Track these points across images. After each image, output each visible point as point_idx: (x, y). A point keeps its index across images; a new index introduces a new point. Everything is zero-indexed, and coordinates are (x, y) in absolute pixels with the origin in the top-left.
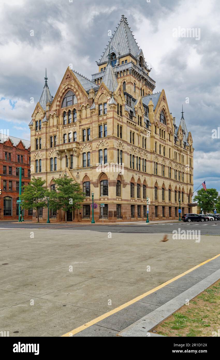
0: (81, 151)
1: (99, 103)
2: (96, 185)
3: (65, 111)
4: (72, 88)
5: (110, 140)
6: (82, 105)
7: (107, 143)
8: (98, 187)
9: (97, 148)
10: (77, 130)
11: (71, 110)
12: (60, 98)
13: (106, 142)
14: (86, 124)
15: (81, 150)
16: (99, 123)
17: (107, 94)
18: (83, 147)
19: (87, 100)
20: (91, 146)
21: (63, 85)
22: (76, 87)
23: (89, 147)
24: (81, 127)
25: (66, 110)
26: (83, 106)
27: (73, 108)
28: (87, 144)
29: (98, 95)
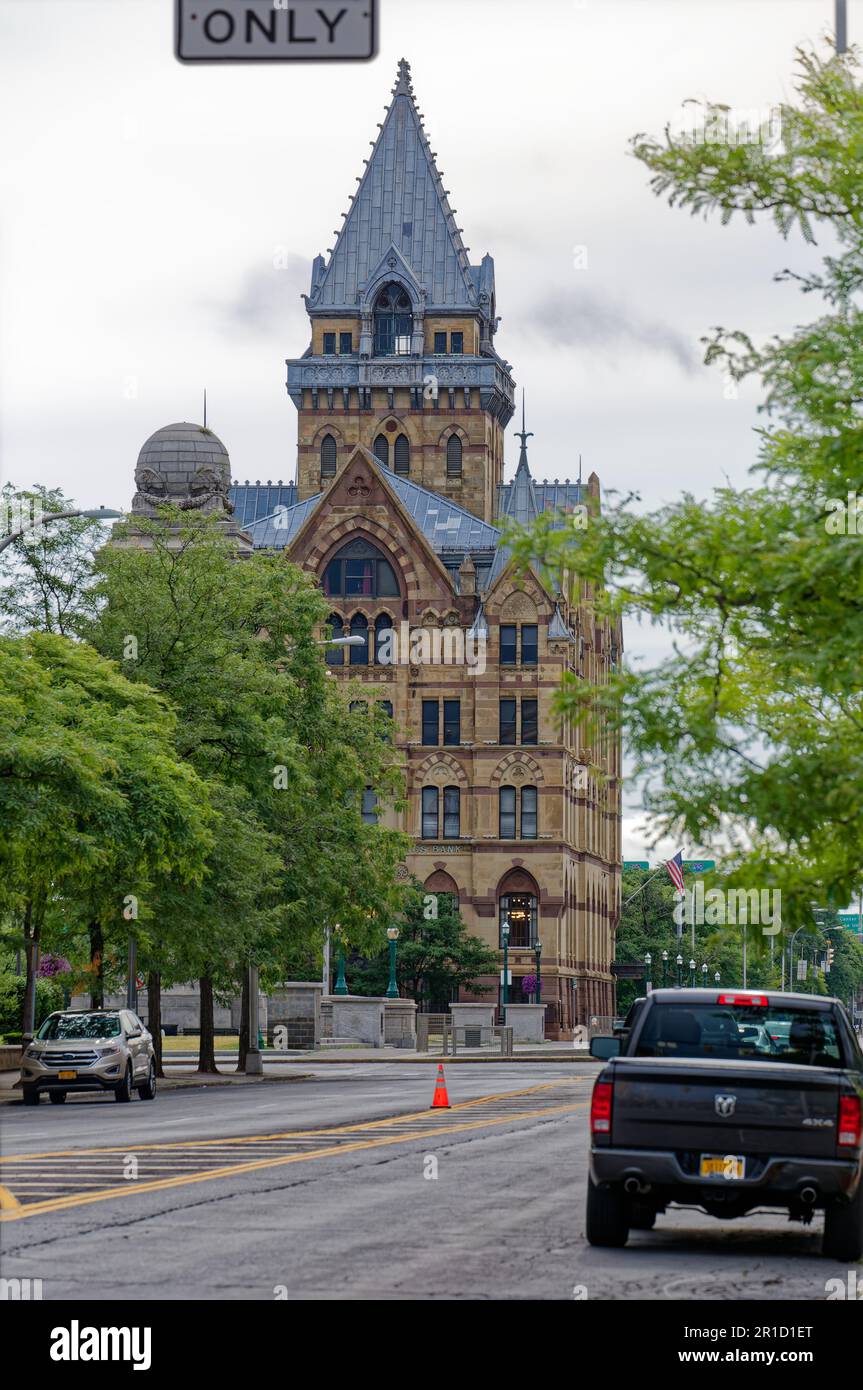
0: (419, 779)
1: (502, 621)
2: (487, 909)
3: (340, 612)
4: (380, 534)
5: (548, 761)
6: (427, 610)
7: (538, 768)
8: (493, 916)
9: (494, 778)
10: (398, 697)
11: (371, 616)
12: (316, 560)
13: (532, 765)
14: (440, 685)
15: (419, 774)
16: (503, 694)
17: (538, 596)
18: (426, 766)
19: (449, 595)
20: (462, 767)
21: (334, 511)
22: (400, 534)
23: (456, 771)
24: (418, 690)
25: (346, 612)
26: (431, 614)
27: (379, 612)
28: (448, 759)
29: (503, 593)
